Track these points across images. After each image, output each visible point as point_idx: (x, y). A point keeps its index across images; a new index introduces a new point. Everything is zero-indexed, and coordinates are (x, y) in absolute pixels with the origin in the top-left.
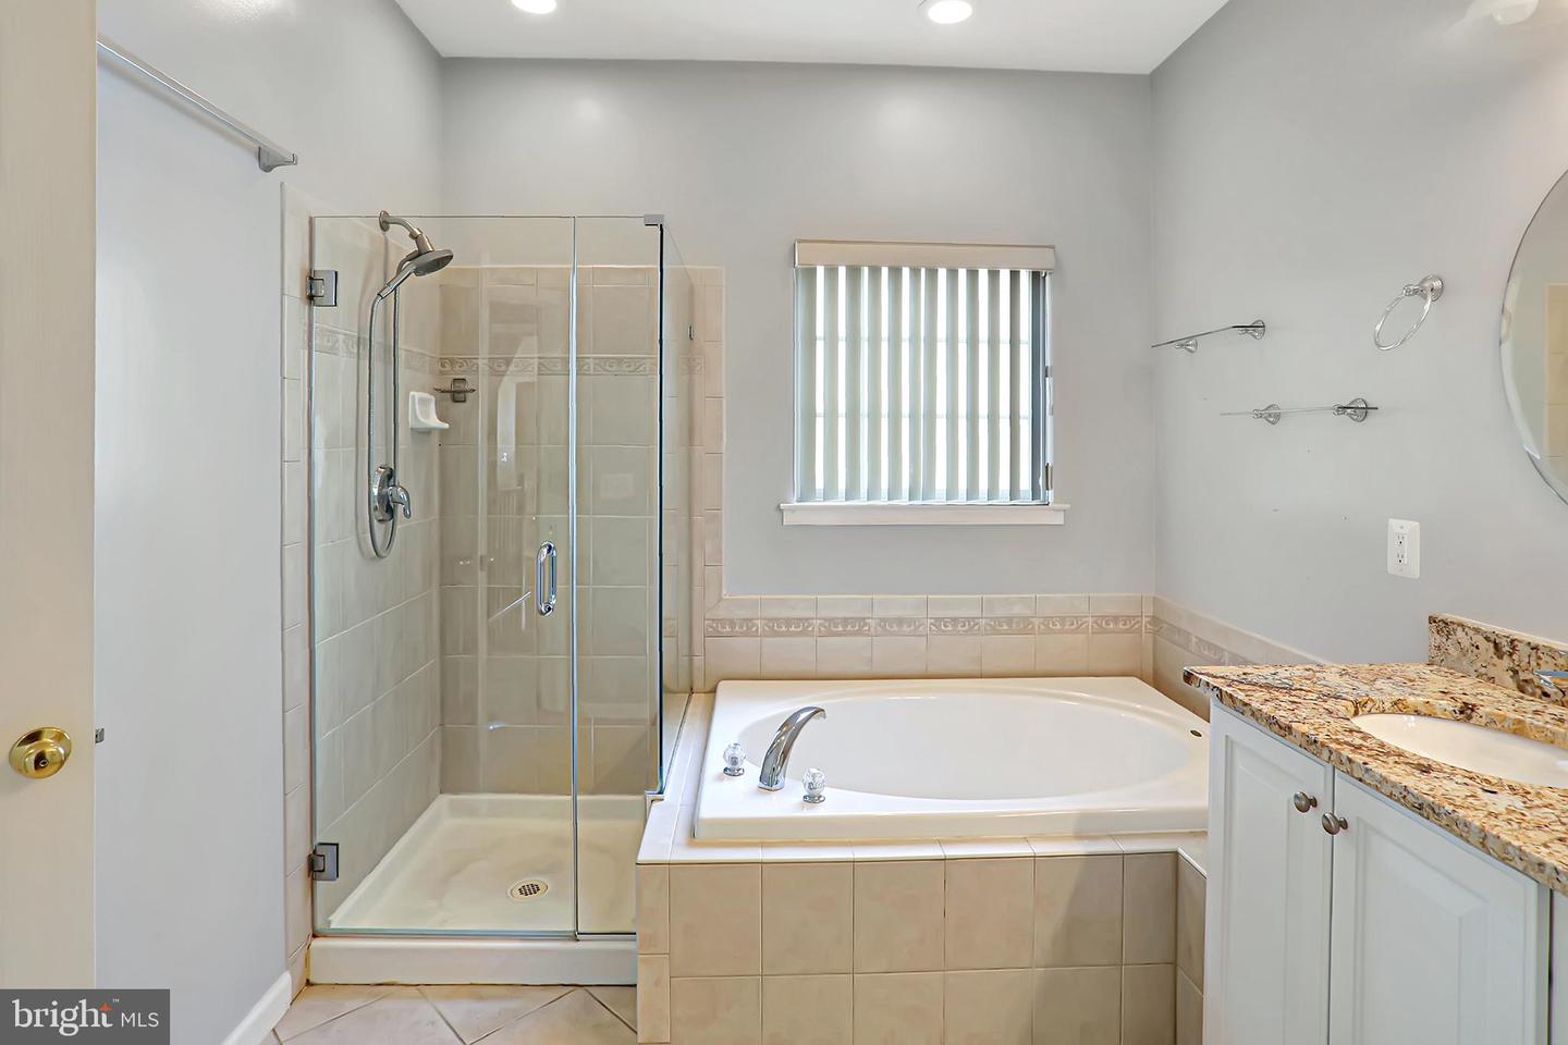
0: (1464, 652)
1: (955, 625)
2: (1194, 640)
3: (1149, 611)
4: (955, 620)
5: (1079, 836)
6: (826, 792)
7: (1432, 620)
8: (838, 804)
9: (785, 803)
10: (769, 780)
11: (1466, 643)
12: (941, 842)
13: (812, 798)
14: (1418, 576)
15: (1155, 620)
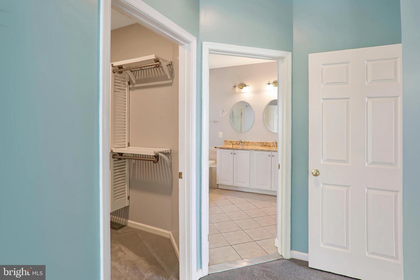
7: (224, 141)
11: (228, 142)
14: (222, 138)
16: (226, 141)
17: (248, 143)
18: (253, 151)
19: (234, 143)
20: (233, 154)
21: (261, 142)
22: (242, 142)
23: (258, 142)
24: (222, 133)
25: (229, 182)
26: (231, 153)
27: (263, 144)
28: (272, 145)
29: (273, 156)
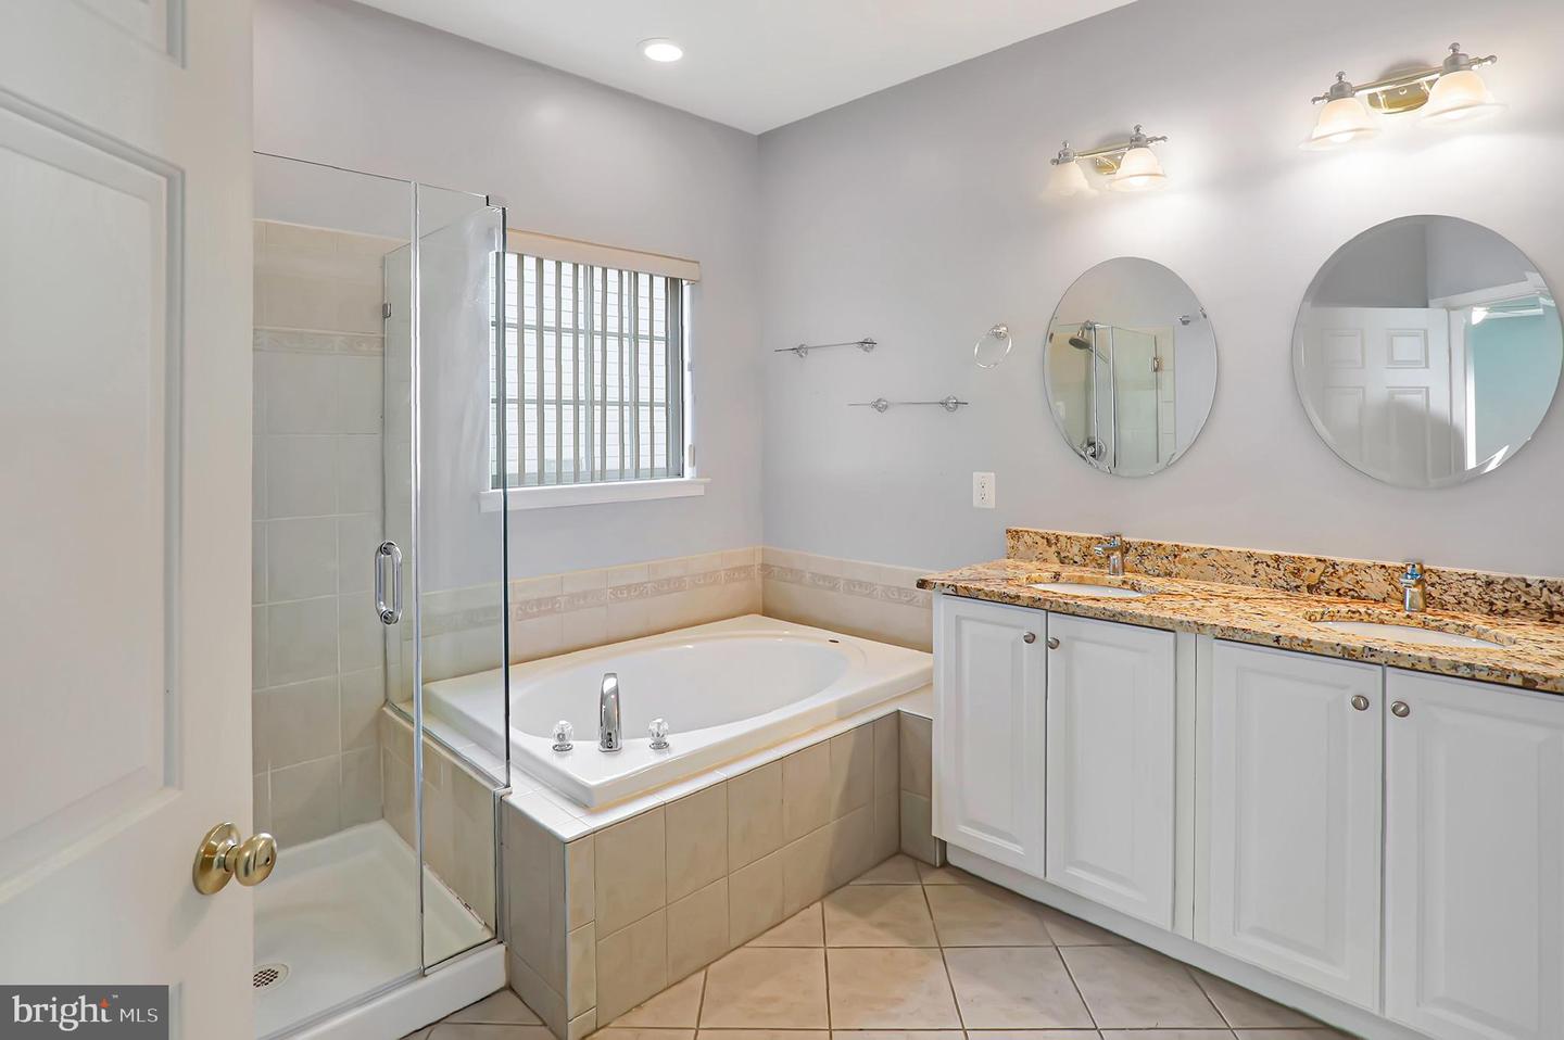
0: (1029, 547)
1: (629, 592)
2: (808, 575)
3: (759, 560)
4: (628, 587)
5: (842, 718)
6: (668, 739)
7: (1008, 531)
8: (683, 744)
9: (637, 756)
10: (609, 743)
11: (1030, 541)
12: (720, 766)
13: (660, 745)
14: (993, 506)
15: (765, 567)
16: (1015, 535)
17: (1171, 560)
18: (1205, 641)
19: (1074, 552)
20: (1041, 642)
21: (1277, 559)
22: (1125, 549)
23: (1250, 556)
24: (993, 474)
25: (1018, 849)
26: (1031, 639)
27: (1297, 573)
28: (1376, 585)
29: (1402, 711)
